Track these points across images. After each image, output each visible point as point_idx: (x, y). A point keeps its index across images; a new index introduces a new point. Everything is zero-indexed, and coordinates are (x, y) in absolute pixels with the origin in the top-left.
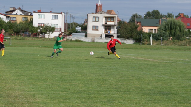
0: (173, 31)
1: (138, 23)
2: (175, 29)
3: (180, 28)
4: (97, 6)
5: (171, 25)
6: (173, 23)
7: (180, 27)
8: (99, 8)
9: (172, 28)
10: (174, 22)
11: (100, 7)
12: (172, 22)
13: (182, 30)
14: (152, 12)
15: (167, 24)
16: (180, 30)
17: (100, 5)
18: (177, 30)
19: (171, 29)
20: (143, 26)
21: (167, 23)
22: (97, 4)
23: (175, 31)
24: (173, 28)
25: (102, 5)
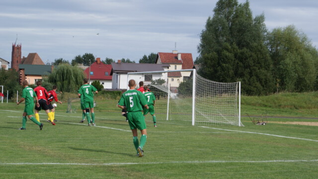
0: (66, 82)
1: (21, 71)
2: (69, 80)
3: (76, 78)
4: (14, 47)
5: (63, 74)
6: (65, 72)
7: (76, 76)
8: (15, 50)
9: (65, 78)
10: (67, 70)
11: (18, 49)
12: (64, 69)
13: (79, 81)
14: (84, 56)
15: (58, 73)
16: (77, 81)
17: (18, 45)
18: (71, 82)
19: (63, 80)
20: (26, 75)
21: (58, 71)
22: (14, 44)
23: (69, 82)
24: (67, 78)
25: (21, 47)
